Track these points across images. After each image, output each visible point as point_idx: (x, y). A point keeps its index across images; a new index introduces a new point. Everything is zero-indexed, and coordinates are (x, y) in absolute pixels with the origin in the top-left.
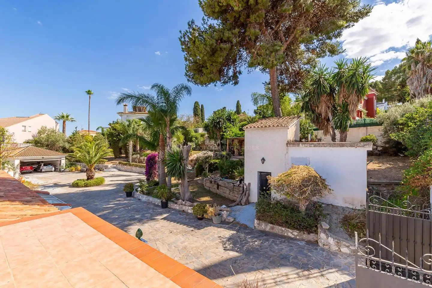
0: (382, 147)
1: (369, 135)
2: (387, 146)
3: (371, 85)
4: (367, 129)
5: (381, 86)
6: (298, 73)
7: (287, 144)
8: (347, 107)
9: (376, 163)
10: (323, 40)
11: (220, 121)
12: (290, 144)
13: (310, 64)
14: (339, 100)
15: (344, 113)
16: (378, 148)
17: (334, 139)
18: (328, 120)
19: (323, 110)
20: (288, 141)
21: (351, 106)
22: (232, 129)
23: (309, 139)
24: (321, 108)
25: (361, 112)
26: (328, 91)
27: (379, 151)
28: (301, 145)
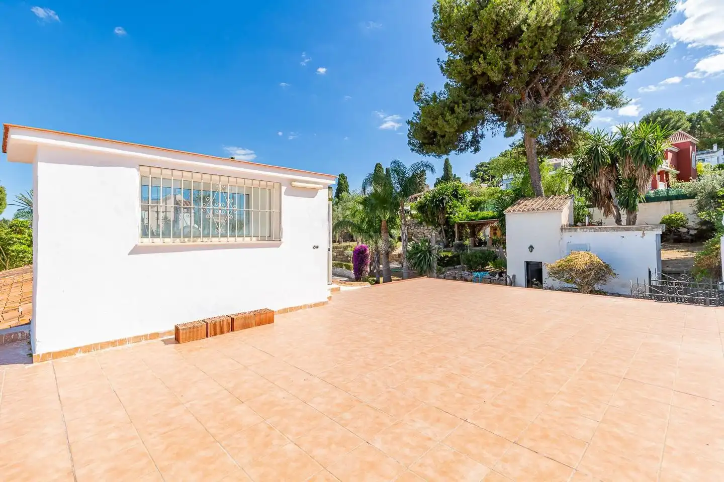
0: (695, 229)
1: (675, 212)
2: (704, 227)
3: (691, 118)
4: (671, 203)
5: (709, 120)
6: (561, 130)
7: (562, 229)
8: (635, 181)
9: (682, 252)
10: (598, 89)
11: (443, 199)
12: (565, 229)
13: (580, 118)
14: (624, 172)
15: (631, 189)
16: (690, 231)
17: (618, 221)
18: (610, 197)
19: (602, 186)
20: (562, 226)
21: (640, 180)
22: (461, 209)
23: (587, 223)
24: (600, 183)
25: (667, 173)
26: (609, 161)
27: (691, 235)
28: (578, 230)
